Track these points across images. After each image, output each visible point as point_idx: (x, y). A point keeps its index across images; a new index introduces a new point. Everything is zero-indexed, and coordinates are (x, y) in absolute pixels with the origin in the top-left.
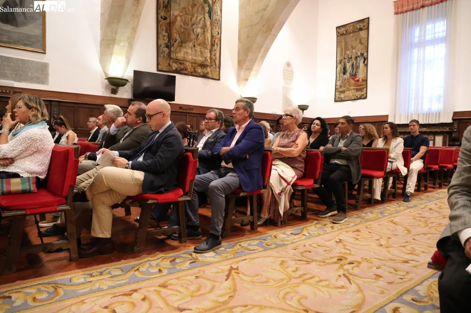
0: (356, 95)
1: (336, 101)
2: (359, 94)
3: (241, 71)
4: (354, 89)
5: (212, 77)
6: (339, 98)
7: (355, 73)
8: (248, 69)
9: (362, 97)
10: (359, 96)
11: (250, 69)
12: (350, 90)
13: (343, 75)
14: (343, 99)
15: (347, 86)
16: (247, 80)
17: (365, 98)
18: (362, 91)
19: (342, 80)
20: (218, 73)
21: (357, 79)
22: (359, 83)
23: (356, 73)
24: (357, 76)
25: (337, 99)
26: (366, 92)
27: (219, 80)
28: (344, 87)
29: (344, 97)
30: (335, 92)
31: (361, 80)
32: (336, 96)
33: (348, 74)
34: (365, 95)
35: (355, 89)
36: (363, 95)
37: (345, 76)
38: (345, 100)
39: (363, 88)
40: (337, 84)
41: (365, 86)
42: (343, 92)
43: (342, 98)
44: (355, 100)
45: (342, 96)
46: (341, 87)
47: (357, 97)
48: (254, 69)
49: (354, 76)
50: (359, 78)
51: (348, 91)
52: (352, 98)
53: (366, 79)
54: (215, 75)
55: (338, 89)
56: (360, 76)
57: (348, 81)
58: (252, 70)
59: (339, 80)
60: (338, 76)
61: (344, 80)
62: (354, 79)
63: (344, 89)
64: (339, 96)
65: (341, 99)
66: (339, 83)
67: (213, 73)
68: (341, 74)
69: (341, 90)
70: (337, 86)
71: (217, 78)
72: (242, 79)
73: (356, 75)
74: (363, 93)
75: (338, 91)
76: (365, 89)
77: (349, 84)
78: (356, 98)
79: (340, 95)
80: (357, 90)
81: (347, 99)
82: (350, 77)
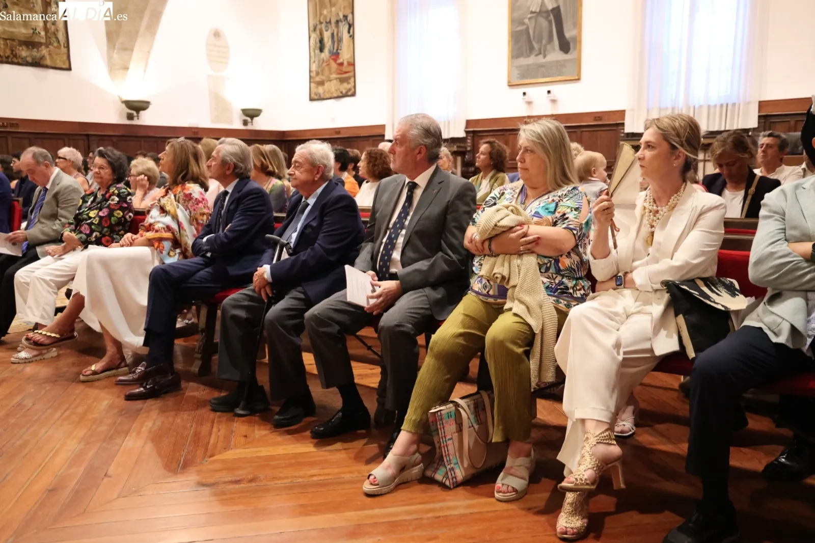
0: (341, 90)
1: (311, 99)
2: (345, 87)
3: (114, 52)
4: (336, 79)
5: (53, 65)
6: (317, 95)
7: (337, 50)
8: (125, 49)
9: (349, 93)
10: (344, 92)
11: (128, 49)
12: (330, 81)
13: (319, 53)
14: (322, 96)
15: (326, 72)
16: (127, 68)
17: (354, 95)
18: (349, 83)
19: (319, 61)
20: (65, 57)
21: (340, 61)
22: (345, 69)
23: (339, 51)
24: (340, 56)
25: (313, 95)
26: (353, 84)
27: (69, 69)
28: (323, 75)
29: (324, 93)
30: (310, 82)
31: (345, 63)
32: (312, 90)
33: (326, 51)
34: (353, 90)
35: (338, 78)
36: (350, 90)
37: (323, 55)
38: (325, 97)
39: (349, 78)
40: (311, 70)
41: (351, 74)
42: (321, 83)
43: (320, 96)
44: (338, 97)
45: (321, 90)
46: (318, 74)
47: (342, 92)
48: (135, 49)
49: (335, 55)
50: (344, 60)
51: (329, 82)
52: (335, 95)
53: (352, 61)
54: (60, 61)
55: (314, 78)
56: (345, 56)
57: (328, 65)
58: (132, 50)
59: (314, 62)
60: (312, 54)
61: (322, 61)
62: (335, 60)
63: (323, 78)
64: (316, 90)
65: (318, 95)
66: (314, 68)
67: (55, 57)
68: (317, 51)
69: (318, 79)
70: (312, 72)
71: (64, 67)
72: (118, 67)
73: (338, 53)
74: (349, 86)
75: (314, 82)
76: (352, 79)
77: (330, 70)
78: (341, 95)
79: (317, 88)
80: (342, 81)
81: (327, 96)
82: (330, 57)
